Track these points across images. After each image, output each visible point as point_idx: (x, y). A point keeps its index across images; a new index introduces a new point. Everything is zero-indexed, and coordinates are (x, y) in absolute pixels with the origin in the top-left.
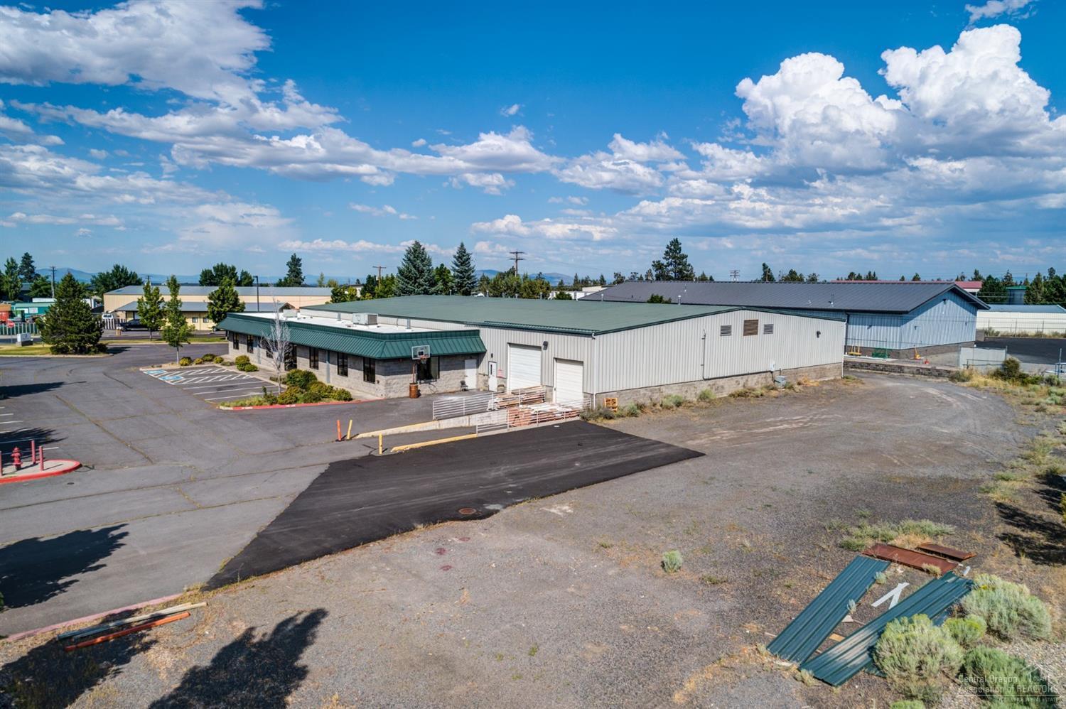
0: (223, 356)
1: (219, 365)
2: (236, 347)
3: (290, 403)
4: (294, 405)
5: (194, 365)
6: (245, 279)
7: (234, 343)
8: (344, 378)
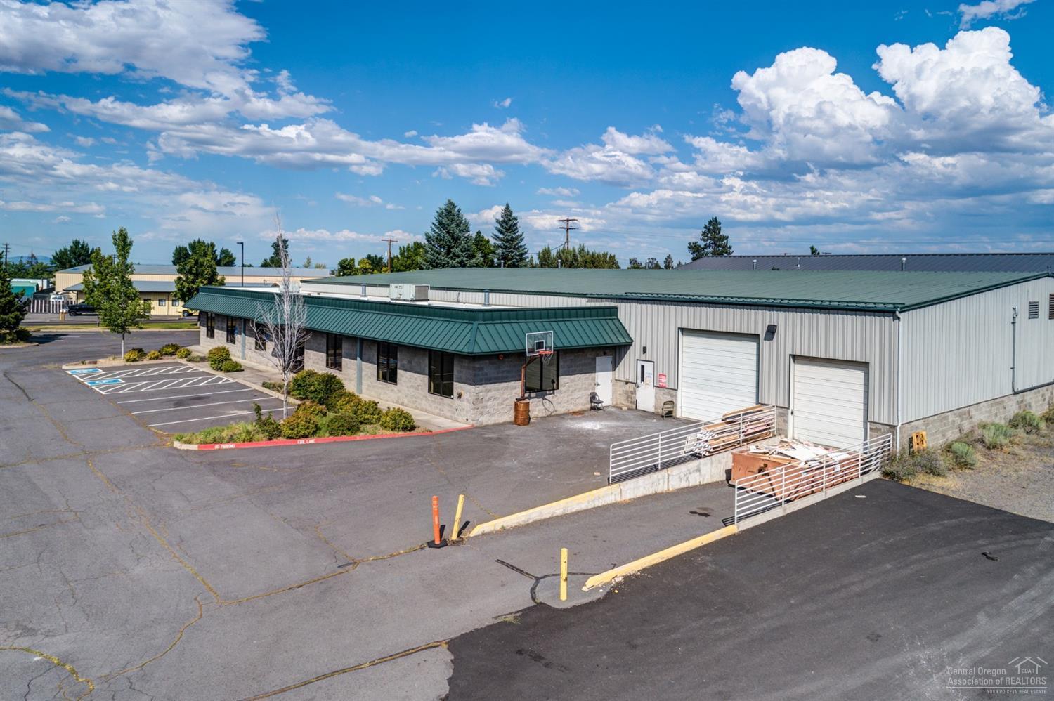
0: (191, 348)
1: (183, 361)
2: (211, 334)
3: (306, 436)
4: (312, 441)
5: (146, 361)
6: (225, 258)
7: (208, 330)
8: (390, 386)
